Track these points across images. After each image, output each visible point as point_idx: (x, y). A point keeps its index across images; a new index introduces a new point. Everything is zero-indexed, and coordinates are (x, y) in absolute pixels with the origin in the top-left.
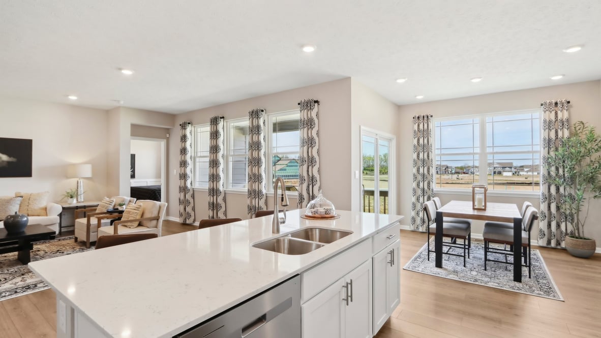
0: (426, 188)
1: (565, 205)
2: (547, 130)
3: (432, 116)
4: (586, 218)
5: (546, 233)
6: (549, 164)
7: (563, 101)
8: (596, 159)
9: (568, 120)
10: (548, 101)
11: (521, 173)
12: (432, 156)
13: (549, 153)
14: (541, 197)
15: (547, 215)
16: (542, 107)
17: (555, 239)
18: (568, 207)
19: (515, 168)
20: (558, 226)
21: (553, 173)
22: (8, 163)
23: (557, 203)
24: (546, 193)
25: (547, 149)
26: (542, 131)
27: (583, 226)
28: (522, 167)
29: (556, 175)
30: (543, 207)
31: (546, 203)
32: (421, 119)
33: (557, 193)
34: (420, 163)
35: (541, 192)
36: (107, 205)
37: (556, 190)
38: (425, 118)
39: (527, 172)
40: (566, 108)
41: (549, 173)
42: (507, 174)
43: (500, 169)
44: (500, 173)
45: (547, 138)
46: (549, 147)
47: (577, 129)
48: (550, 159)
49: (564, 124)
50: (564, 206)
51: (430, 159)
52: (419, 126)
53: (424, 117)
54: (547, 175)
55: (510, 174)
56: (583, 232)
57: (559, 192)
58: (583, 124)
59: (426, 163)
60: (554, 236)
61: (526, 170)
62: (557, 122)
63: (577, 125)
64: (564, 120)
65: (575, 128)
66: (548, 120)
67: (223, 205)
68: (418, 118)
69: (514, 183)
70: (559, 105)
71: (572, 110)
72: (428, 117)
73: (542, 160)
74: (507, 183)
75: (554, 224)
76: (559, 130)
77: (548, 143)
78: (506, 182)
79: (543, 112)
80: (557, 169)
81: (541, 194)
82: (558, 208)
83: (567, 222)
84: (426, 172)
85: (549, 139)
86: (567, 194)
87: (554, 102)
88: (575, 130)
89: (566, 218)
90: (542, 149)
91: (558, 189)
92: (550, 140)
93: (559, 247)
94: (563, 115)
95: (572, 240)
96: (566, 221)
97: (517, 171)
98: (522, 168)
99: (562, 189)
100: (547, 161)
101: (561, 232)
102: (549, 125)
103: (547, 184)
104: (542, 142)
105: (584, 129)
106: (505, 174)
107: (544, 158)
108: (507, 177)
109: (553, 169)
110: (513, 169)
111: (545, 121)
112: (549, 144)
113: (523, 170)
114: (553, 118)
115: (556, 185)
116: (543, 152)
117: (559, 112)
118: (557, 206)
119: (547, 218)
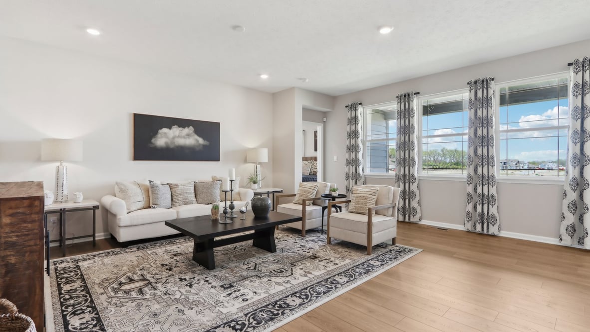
22: (204, 146)
36: (311, 190)
67: (417, 194)
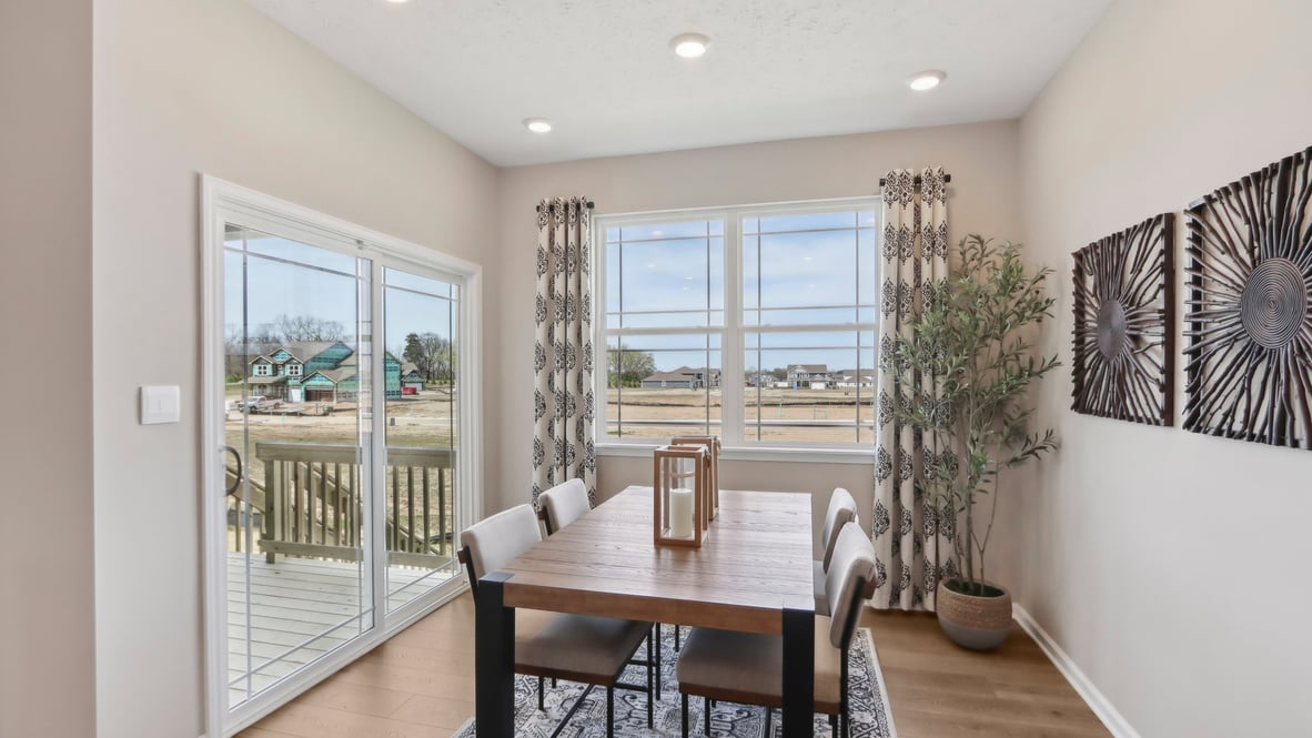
0: (571, 439)
1: (936, 484)
2: (895, 259)
3: (590, 205)
4: (990, 526)
5: (888, 572)
6: (898, 361)
7: (935, 173)
8: (1011, 347)
9: (945, 230)
10: (898, 173)
11: (839, 384)
12: (590, 333)
13: (897, 328)
14: (877, 462)
15: (891, 518)
16: (883, 189)
17: (911, 587)
18: (942, 490)
19: (831, 374)
20: (918, 545)
21: (907, 391)
23: (916, 481)
24: (891, 451)
25: (893, 315)
26: (883, 260)
27: (982, 552)
28: (840, 373)
29: (916, 395)
30: (882, 492)
31: (890, 479)
32: (559, 211)
33: (915, 448)
34: (554, 357)
35: (878, 446)
37: (915, 439)
38: (572, 211)
39: (848, 382)
40: (942, 194)
41: (897, 388)
42: (818, 386)
43: (806, 378)
44: (806, 385)
45: (895, 284)
46: (898, 312)
47: (968, 256)
48: (901, 347)
49: (936, 240)
50: (932, 490)
51: (584, 345)
52: (552, 235)
53: (566, 206)
54: (891, 395)
55: (821, 386)
56: (982, 570)
57: (920, 444)
58: (981, 242)
59: (572, 356)
60: (909, 578)
61: (846, 378)
62: (918, 236)
63: (967, 246)
64: (936, 229)
65: (963, 254)
66: (897, 229)
68: (552, 208)
69: (827, 404)
70: (925, 185)
71: (954, 202)
72: (578, 207)
73: (880, 351)
74: (818, 403)
75: (907, 543)
76: (924, 261)
77: (897, 298)
78: (815, 401)
79: (885, 205)
80: (918, 378)
81: (877, 453)
82: (918, 493)
83: (940, 535)
84: (571, 388)
85: (899, 286)
86: (939, 452)
87: (912, 173)
88: (964, 259)
89: (937, 522)
90: (882, 315)
91: (918, 438)
92: (900, 289)
93: (918, 608)
94: (934, 215)
95: (955, 598)
96: (937, 531)
97: (833, 379)
98: (840, 376)
99: (927, 437)
100: (894, 352)
101: (925, 565)
102: (898, 243)
103: (892, 423)
104: (882, 296)
105: (985, 260)
106: (815, 386)
107: (886, 342)
108: (817, 391)
109: (908, 375)
110: (828, 379)
111: (889, 231)
112: (899, 302)
113: (841, 379)
114: (909, 223)
115: (914, 427)
116: (885, 325)
117: (924, 205)
118: (915, 487)
119: (890, 526)
